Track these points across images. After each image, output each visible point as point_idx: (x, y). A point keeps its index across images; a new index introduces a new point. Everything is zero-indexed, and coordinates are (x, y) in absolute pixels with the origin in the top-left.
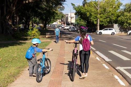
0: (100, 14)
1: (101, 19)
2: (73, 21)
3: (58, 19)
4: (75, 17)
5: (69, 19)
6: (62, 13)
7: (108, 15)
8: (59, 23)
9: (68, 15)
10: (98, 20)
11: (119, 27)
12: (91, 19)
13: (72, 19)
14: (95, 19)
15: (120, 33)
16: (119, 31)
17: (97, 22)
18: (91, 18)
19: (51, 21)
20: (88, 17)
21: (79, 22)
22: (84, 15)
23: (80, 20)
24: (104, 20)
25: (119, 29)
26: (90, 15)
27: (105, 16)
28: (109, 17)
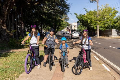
0: (99, 21)
1: (100, 25)
2: (76, 28)
3: (65, 27)
4: (77, 26)
5: (73, 27)
6: (67, 22)
7: (106, 22)
8: (66, 30)
9: (72, 24)
10: (98, 26)
11: (116, 31)
12: (91, 26)
13: (75, 27)
14: (95, 25)
15: (118, 36)
16: (117, 34)
17: (97, 28)
18: (92, 24)
19: (59, 28)
20: (89, 24)
21: (81, 29)
22: (85, 22)
23: (81, 27)
24: (103, 26)
25: (117, 33)
26: (90, 22)
27: (104, 23)
28: (107, 23)
